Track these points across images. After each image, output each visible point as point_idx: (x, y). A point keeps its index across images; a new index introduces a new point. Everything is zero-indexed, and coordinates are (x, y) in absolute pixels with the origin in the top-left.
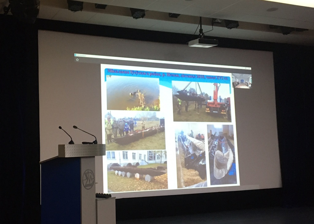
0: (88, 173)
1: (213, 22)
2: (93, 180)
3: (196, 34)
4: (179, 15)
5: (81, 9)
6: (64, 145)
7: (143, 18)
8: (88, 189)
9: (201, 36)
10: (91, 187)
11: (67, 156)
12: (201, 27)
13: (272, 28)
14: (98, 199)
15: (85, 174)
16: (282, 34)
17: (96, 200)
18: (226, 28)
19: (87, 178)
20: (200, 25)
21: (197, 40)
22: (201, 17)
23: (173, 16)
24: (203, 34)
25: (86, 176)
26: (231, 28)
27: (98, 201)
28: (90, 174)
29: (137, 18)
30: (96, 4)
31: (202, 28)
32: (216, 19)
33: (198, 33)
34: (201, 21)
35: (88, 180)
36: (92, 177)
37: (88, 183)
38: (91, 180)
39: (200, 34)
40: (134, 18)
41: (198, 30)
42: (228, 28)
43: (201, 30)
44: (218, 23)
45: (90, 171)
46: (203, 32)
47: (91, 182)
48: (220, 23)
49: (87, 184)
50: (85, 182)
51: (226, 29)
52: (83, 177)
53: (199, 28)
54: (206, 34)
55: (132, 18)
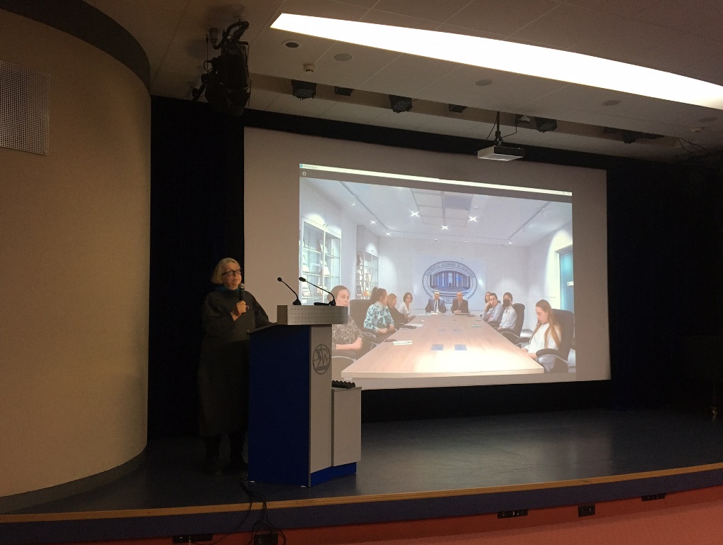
0: (321, 349)
1: (517, 120)
2: (329, 360)
3: (490, 139)
4: (464, 108)
5: (313, 95)
6: (286, 307)
7: (409, 113)
8: (320, 374)
9: (498, 142)
10: (324, 371)
11: (290, 323)
12: (498, 127)
13: (606, 132)
14: (334, 388)
15: (317, 351)
16: (623, 142)
17: (333, 391)
18: (536, 130)
19: (320, 358)
20: (496, 125)
21: (492, 148)
22: (498, 112)
23: (456, 110)
24: (501, 139)
25: (318, 355)
26: (544, 131)
27: (336, 394)
28: (324, 352)
29: (399, 112)
30: (336, 87)
31: (500, 130)
32: (521, 116)
33: (493, 137)
34: (498, 118)
35: (322, 360)
36: (328, 356)
37: (321, 365)
38: (325, 360)
39: (496, 140)
40: (394, 111)
41: (494, 133)
42: (540, 131)
43: (498, 133)
44: (525, 122)
45: (323, 347)
46: (502, 135)
47: (325, 365)
48: (527, 122)
49: (320, 365)
51: (535, 132)
52: (314, 356)
53: (495, 130)
54: (505, 140)
55: (391, 111)
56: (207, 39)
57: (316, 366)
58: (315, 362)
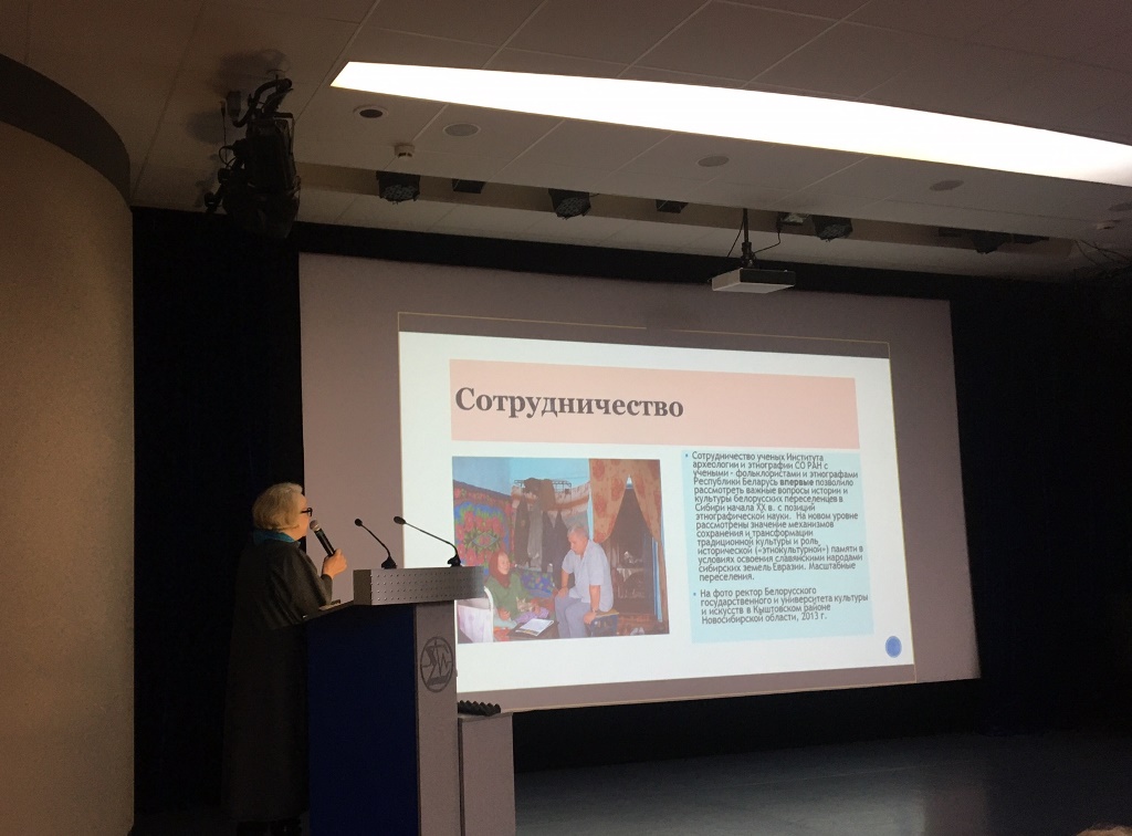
0: (436, 646)
1: (780, 222)
2: (449, 666)
3: (733, 255)
4: (684, 205)
5: (415, 196)
6: (369, 571)
7: (586, 217)
8: (436, 691)
9: (747, 261)
10: (442, 684)
11: (377, 601)
12: (746, 235)
13: (944, 235)
14: (463, 717)
15: (428, 649)
16: (974, 252)
17: (460, 721)
18: (816, 238)
19: (433, 661)
20: (743, 231)
21: (737, 273)
22: (745, 210)
23: (669, 210)
24: (752, 255)
25: (431, 655)
26: (830, 238)
27: (465, 726)
28: (441, 651)
29: (567, 216)
30: (454, 181)
31: (750, 240)
32: (786, 214)
33: (738, 252)
34: (746, 219)
35: (437, 666)
36: (448, 659)
37: (436, 674)
38: (444, 667)
39: (743, 258)
40: (559, 215)
41: (739, 247)
42: (823, 238)
43: (747, 245)
44: (795, 224)
45: (439, 642)
46: (753, 249)
48: (800, 224)
49: (433, 676)
50: (427, 672)
51: (816, 240)
52: (422, 659)
53: (741, 240)
54: (759, 256)
55: (554, 215)
56: (223, 110)
57: (427, 678)
58: (425, 669)
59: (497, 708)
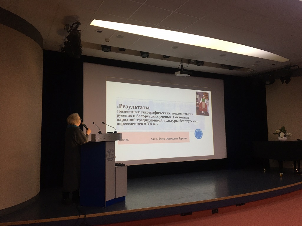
0: (110, 151)
1: (189, 62)
2: (113, 155)
3: (179, 68)
4: (169, 56)
5: (110, 51)
6: (95, 134)
8: (110, 161)
10: (111, 160)
11: (97, 140)
12: (182, 64)
13: (223, 66)
14: (116, 166)
16: (228, 70)
18: (196, 65)
19: (110, 154)
21: (180, 72)
22: (182, 58)
23: (166, 57)
24: (183, 68)
25: (109, 153)
26: (199, 66)
27: (116, 168)
28: (112, 152)
29: (144, 57)
30: (119, 48)
32: (191, 60)
33: (180, 68)
34: (182, 60)
36: (113, 154)
37: (110, 157)
39: (181, 69)
40: (142, 57)
43: (182, 66)
44: (192, 62)
45: (111, 150)
46: (183, 67)
48: (193, 62)
50: (108, 157)
53: (181, 65)
55: (141, 57)
56: (65, 28)
57: (108, 158)
59: (124, 165)
